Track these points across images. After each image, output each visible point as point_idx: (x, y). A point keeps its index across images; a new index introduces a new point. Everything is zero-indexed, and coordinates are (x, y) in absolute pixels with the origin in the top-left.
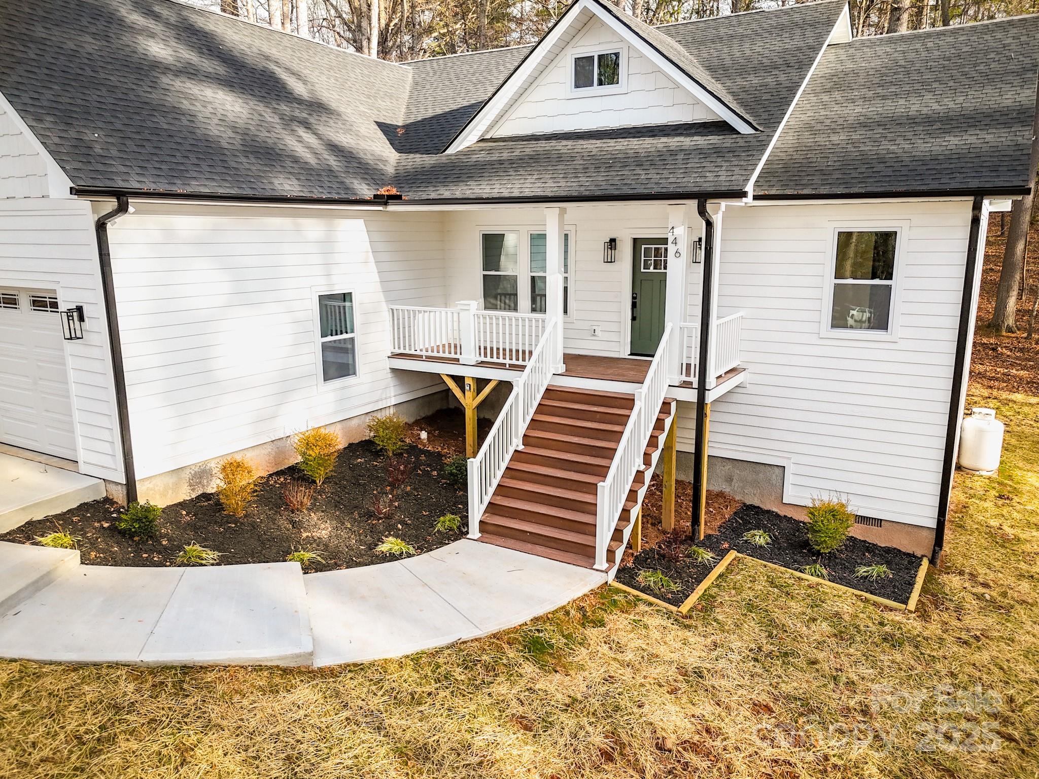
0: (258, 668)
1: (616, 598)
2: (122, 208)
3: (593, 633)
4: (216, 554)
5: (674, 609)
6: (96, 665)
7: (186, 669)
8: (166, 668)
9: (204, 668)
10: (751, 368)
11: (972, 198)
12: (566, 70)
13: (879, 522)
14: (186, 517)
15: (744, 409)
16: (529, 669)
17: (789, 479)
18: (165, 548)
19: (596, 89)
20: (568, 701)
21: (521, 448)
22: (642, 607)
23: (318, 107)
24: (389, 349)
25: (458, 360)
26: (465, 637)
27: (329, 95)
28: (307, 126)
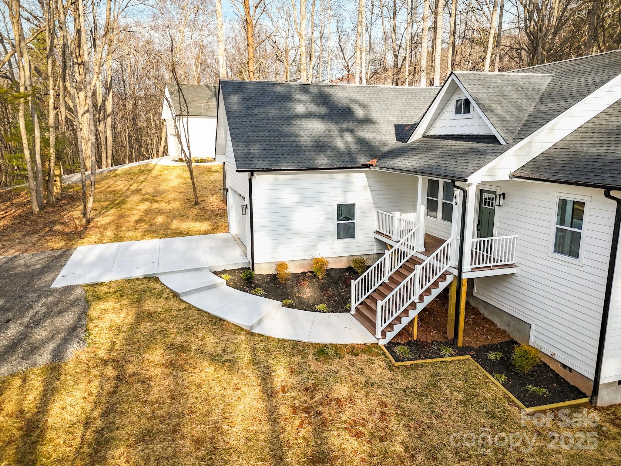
0: (236, 326)
1: (374, 350)
2: (252, 175)
3: (348, 357)
4: (263, 293)
5: (393, 361)
6: (203, 311)
7: (220, 319)
8: (217, 317)
9: (224, 321)
10: (520, 267)
11: (604, 190)
12: (452, 106)
13: (571, 370)
14: (268, 279)
15: (516, 288)
16: (312, 357)
17: (533, 333)
18: (252, 287)
19: (462, 116)
20: (315, 371)
21: (387, 281)
22: (382, 357)
23: (367, 121)
24: (375, 228)
25: (391, 237)
26: (300, 340)
27: (374, 114)
28: (351, 131)
